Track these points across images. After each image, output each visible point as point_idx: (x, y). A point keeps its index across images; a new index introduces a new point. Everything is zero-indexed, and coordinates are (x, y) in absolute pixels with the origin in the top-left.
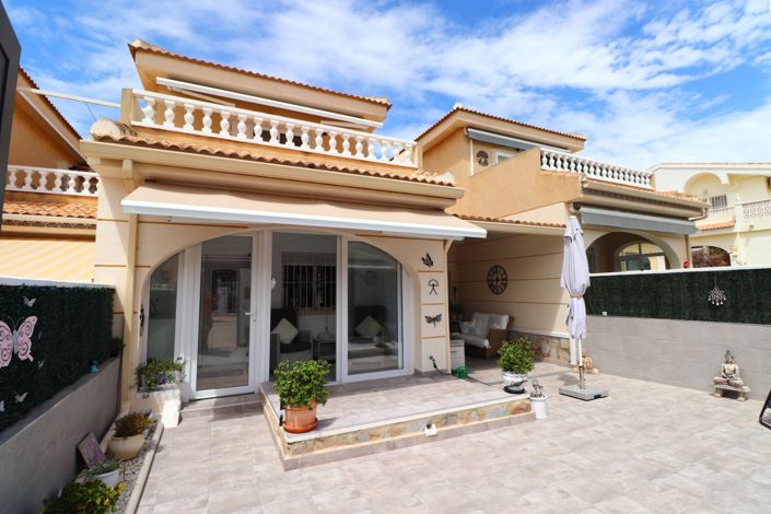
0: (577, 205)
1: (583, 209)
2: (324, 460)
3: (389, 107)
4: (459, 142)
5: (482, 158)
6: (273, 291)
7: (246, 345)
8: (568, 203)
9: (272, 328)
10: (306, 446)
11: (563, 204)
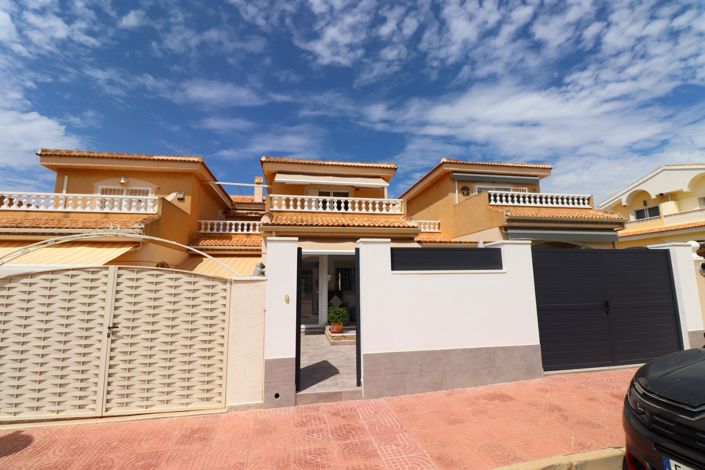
0: (506, 228)
1: (509, 231)
2: (345, 344)
3: (396, 169)
4: (448, 183)
5: (465, 191)
6: (329, 283)
7: (317, 314)
8: (500, 228)
9: (329, 300)
10: (338, 338)
11: (497, 229)
